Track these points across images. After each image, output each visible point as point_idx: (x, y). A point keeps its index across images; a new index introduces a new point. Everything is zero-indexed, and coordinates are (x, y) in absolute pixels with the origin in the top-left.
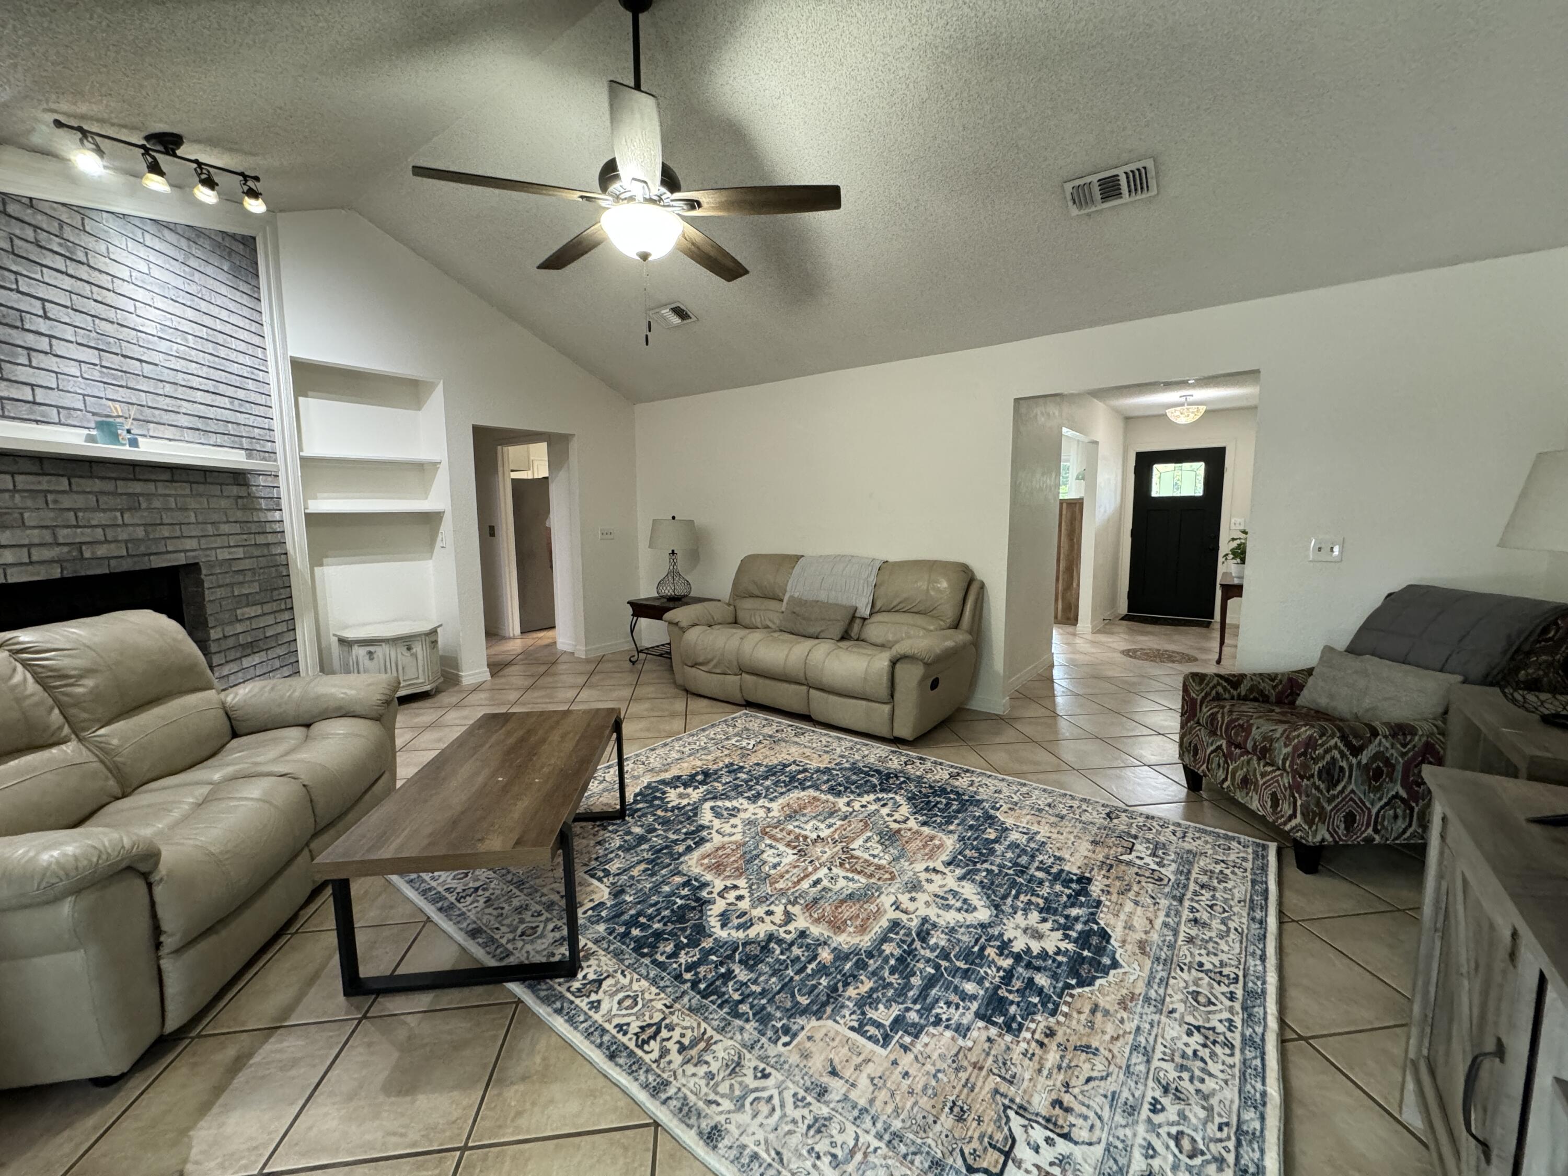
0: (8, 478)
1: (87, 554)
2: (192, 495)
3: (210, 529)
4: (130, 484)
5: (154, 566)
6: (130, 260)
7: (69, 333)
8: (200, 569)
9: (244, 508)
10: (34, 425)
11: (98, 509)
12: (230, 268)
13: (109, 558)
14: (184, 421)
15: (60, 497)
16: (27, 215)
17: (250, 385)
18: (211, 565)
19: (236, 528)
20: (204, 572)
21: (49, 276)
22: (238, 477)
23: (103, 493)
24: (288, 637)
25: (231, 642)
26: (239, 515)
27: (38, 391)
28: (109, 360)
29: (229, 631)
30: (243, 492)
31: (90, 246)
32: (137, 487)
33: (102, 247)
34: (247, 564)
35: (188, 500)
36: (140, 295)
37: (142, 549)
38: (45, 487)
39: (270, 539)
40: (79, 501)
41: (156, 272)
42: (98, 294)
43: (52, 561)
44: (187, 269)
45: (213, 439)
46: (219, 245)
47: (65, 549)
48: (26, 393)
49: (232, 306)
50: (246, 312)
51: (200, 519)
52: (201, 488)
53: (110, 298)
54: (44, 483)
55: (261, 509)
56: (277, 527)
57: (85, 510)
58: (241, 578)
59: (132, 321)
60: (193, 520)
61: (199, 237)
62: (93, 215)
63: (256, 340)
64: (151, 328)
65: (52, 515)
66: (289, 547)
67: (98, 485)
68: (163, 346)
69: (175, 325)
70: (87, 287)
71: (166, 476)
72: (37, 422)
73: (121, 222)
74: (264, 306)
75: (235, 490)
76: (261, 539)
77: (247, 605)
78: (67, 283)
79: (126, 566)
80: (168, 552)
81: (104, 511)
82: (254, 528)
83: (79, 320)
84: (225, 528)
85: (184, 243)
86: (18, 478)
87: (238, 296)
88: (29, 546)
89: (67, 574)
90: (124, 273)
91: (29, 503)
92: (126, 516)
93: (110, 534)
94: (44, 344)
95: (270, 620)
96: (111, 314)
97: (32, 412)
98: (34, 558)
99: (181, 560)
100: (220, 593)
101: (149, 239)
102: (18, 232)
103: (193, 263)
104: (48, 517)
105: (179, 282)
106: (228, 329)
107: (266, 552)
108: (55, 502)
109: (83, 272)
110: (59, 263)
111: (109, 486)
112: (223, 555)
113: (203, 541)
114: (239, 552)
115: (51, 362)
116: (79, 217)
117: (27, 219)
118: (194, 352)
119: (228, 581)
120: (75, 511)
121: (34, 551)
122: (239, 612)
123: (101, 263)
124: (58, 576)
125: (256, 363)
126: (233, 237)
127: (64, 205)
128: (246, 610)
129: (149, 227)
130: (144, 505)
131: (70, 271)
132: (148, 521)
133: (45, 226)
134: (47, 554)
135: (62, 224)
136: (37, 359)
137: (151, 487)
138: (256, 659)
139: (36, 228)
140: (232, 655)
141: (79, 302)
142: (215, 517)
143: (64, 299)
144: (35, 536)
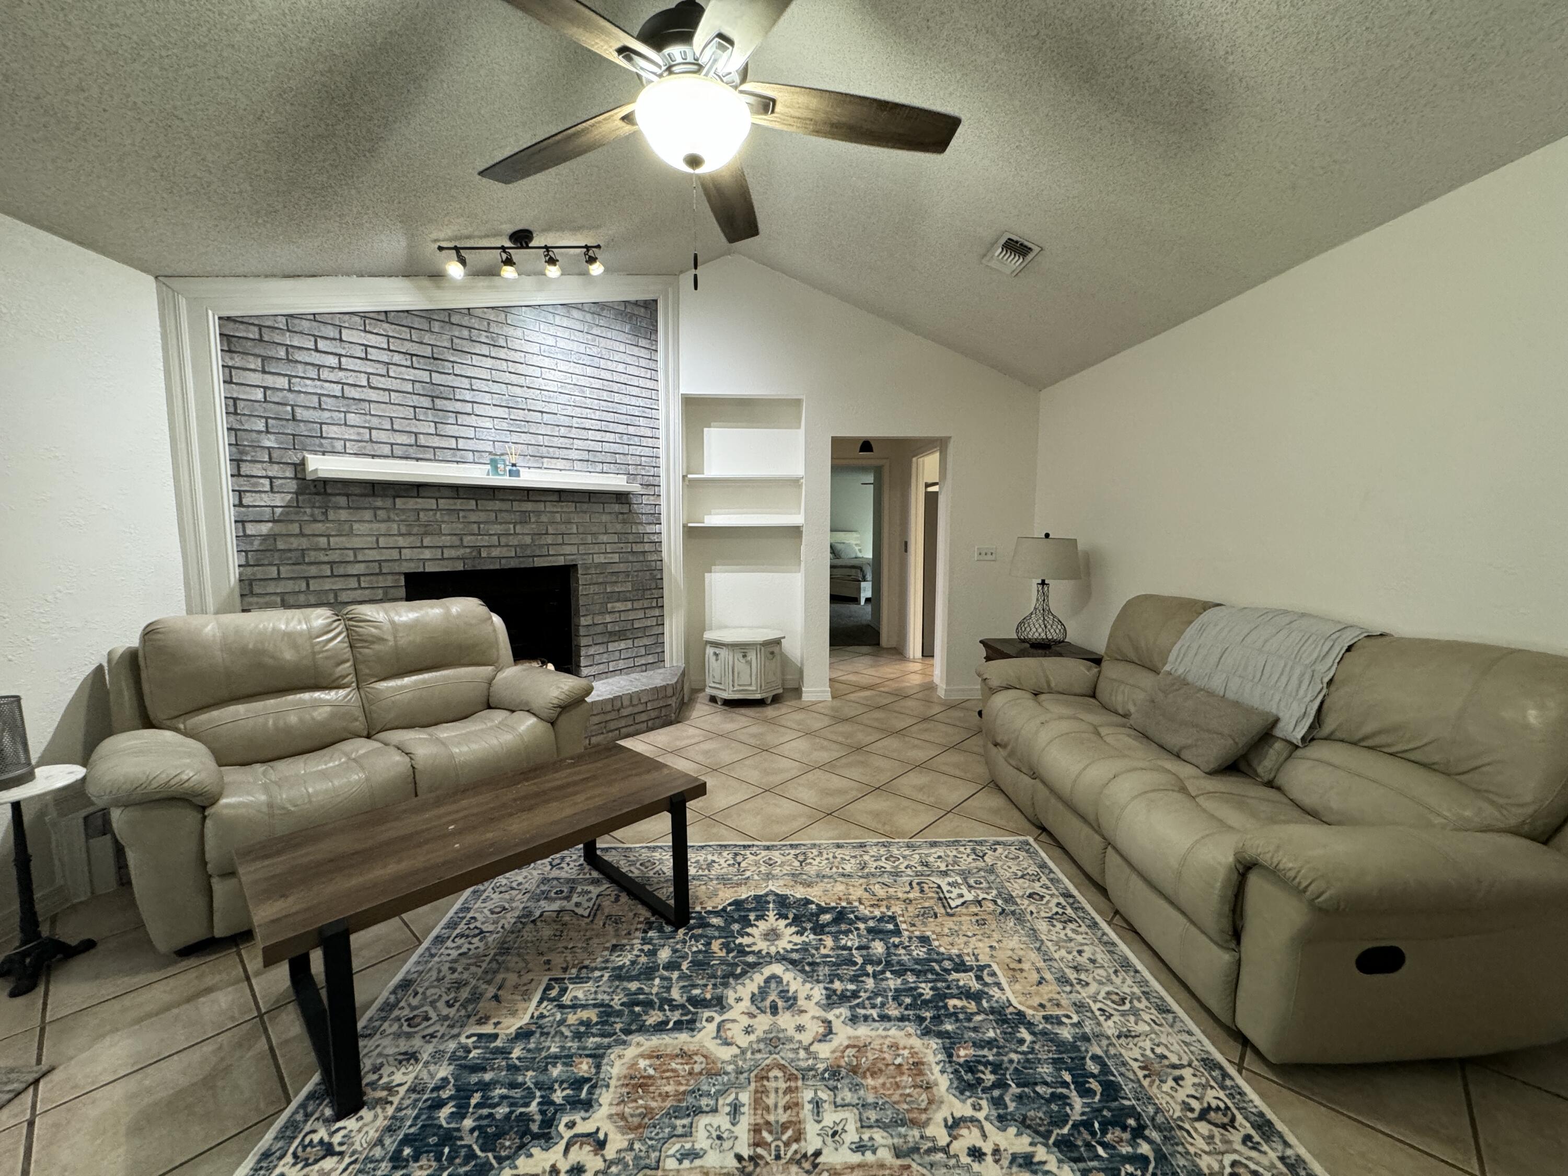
0: (434, 501)
1: (484, 554)
2: (576, 512)
3: (589, 539)
4: (524, 504)
5: (536, 565)
6: (539, 338)
7: (487, 398)
8: (577, 570)
9: (624, 522)
10: (455, 465)
11: (496, 521)
12: (631, 329)
13: (500, 558)
14: (574, 455)
15: (467, 513)
16: (465, 321)
17: (642, 421)
18: (587, 567)
19: (615, 538)
20: (580, 572)
21: (476, 360)
22: (621, 497)
23: (501, 511)
24: (656, 630)
25: (599, 629)
26: (619, 527)
27: (460, 440)
28: (516, 414)
29: (598, 619)
30: (625, 509)
31: (510, 334)
32: (529, 506)
33: (519, 333)
34: (622, 567)
35: (572, 515)
36: (546, 362)
37: (528, 552)
38: (459, 507)
39: (647, 547)
40: (482, 516)
41: (562, 343)
42: (512, 367)
43: (458, 558)
44: (590, 337)
45: (599, 467)
46: (621, 313)
47: (468, 550)
48: (452, 443)
49: (629, 360)
50: (643, 363)
51: (581, 531)
52: (585, 507)
53: (521, 369)
54: (459, 504)
55: (641, 523)
56: (655, 538)
57: (485, 523)
58: (614, 579)
59: (538, 383)
60: (575, 531)
61: (603, 309)
62: (513, 310)
63: (650, 384)
64: (552, 386)
65: (461, 526)
66: (665, 555)
67: (498, 505)
68: (563, 399)
69: (574, 382)
70: (504, 363)
71: (555, 498)
72: (457, 462)
73: (536, 312)
74: (660, 356)
75: (617, 508)
76: (638, 548)
77: (618, 601)
78: (489, 363)
79: (513, 564)
80: (549, 555)
81: (501, 523)
82: (631, 538)
83: (495, 388)
84: (605, 538)
85: (589, 317)
86: (441, 501)
87: (636, 351)
88: (442, 547)
89: (468, 568)
90: (535, 349)
91: (446, 518)
92: (518, 527)
93: (503, 540)
94: (468, 408)
95: (641, 614)
96: (521, 380)
97: (455, 456)
98: (445, 556)
99: (561, 561)
100: (593, 589)
101: (558, 320)
102: (457, 334)
103: (596, 331)
104: (459, 527)
105: (582, 349)
106: (623, 378)
107: (641, 558)
108: (464, 517)
109: (502, 354)
110: (485, 350)
111: (506, 506)
112: (601, 559)
113: (581, 547)
114: (616, 558)
115: (472, 420)
116: (503, 315)
117: (464, 324)
118: (588, 401)
119: (601, 580)
120: (479, 523)
121: (445, 551)
122: (609, 605)
123: (516, 345)
124: (461, 568)
125: (648, 403)
126: (636, 303)
127: (493, 308)
128: (618, 604)
129: (561, 310)
130: (533, 520)
131: (493, 355)
132: (536, 531)
133: (476, 326)
134: (453, 553)
135: (489, 322)
136: (462, 419)
137: (541, 506)
138: (622, 645)
139: (470, 328)
140: (599, 639)
141: (496, 375)
142: (594, 529)
143: (485, 374)
144: (446, 541)
